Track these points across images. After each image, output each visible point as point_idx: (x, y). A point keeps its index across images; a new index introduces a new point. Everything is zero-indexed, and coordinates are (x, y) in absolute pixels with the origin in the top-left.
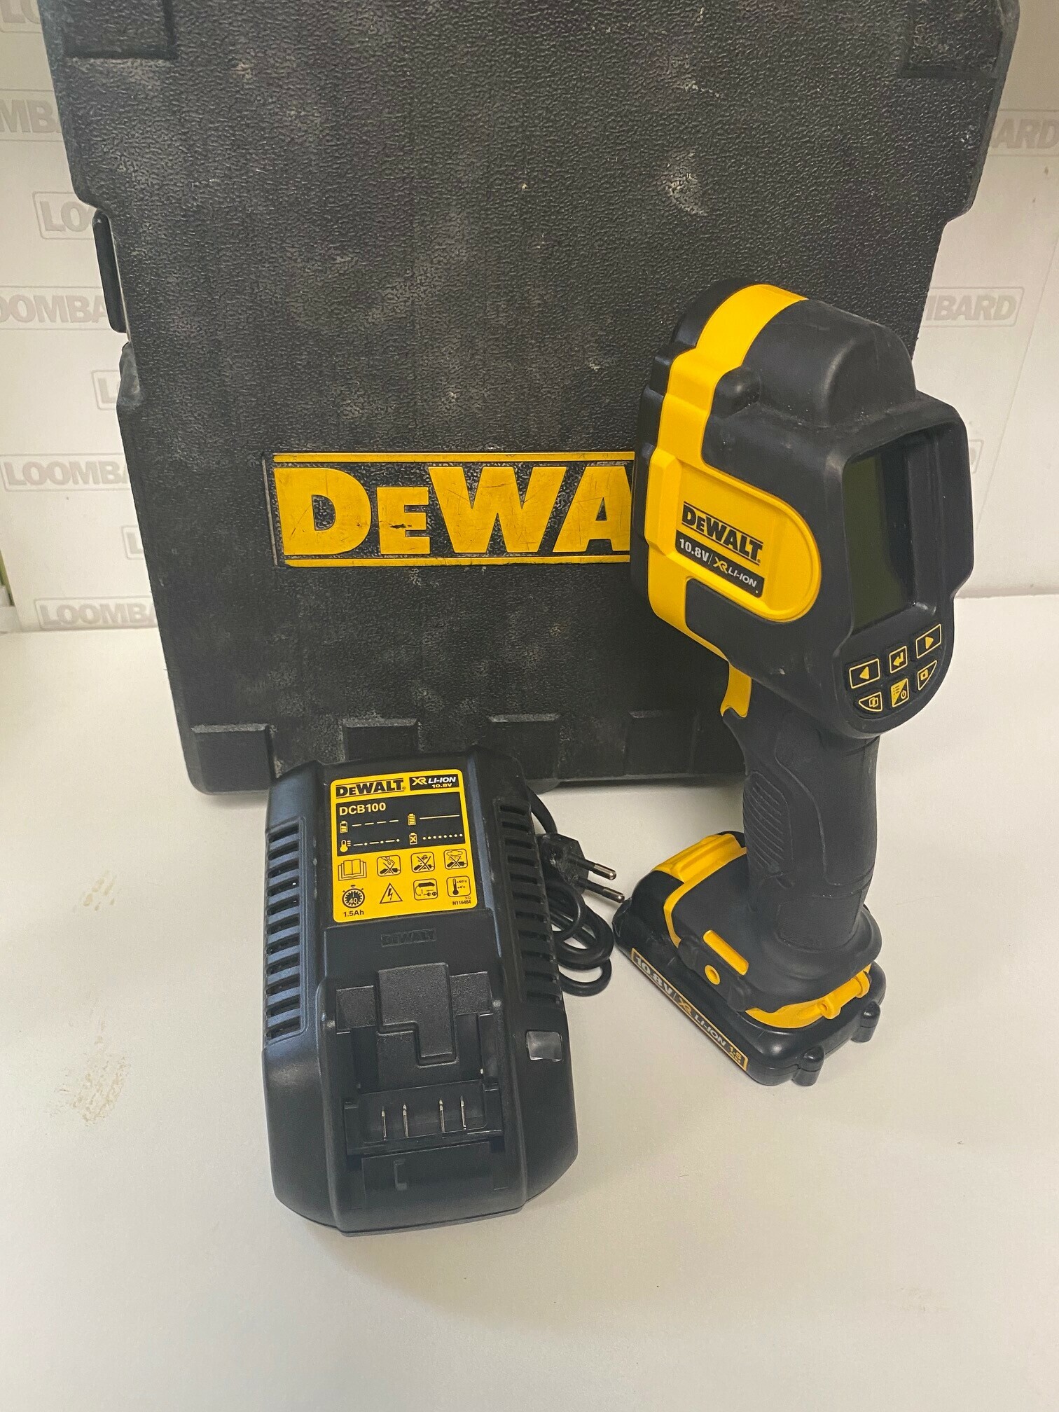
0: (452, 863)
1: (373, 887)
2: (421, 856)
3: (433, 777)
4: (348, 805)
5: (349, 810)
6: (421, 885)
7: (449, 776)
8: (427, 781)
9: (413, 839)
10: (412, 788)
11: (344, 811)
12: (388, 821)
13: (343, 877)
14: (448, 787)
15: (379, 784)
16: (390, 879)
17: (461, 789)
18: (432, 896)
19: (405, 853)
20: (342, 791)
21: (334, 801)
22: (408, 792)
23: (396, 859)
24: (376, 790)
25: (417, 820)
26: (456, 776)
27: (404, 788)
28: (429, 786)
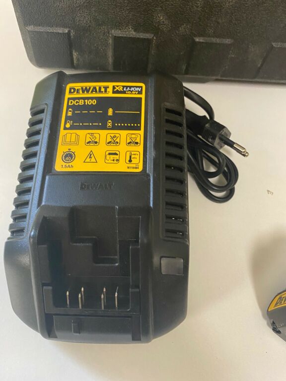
0: (131, 142)
1: (81, 151)
2: (112, 135)
3: (127, 87)
4: (74, 99)
5: (74, 102)
6: (110, 154)
7: (137, 87)
8: (123, 89)
9: (109, 124)
10: (114, 92)
11: (71, 102)
12: (96, 111)
13: (65, 143)
14: (135, 94)
15: (95, 88)
16: (92, 148)
17: (143, 96)
18: (115, 162)
19: (103, 133)
20: (72, 91)
21: (67, 95)
22: (110, 94)
23: (97, 136)
24: (92, 92)
25: (114, 112)
26: (141, 87)
27: (109, 92)
28: (124, 92)
